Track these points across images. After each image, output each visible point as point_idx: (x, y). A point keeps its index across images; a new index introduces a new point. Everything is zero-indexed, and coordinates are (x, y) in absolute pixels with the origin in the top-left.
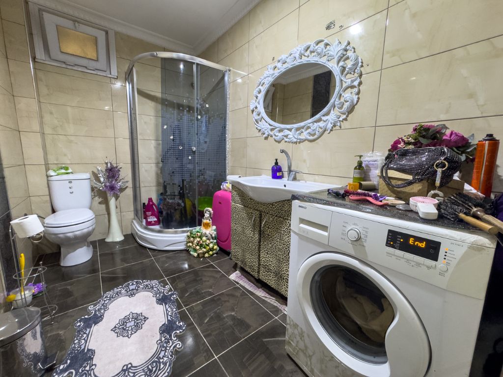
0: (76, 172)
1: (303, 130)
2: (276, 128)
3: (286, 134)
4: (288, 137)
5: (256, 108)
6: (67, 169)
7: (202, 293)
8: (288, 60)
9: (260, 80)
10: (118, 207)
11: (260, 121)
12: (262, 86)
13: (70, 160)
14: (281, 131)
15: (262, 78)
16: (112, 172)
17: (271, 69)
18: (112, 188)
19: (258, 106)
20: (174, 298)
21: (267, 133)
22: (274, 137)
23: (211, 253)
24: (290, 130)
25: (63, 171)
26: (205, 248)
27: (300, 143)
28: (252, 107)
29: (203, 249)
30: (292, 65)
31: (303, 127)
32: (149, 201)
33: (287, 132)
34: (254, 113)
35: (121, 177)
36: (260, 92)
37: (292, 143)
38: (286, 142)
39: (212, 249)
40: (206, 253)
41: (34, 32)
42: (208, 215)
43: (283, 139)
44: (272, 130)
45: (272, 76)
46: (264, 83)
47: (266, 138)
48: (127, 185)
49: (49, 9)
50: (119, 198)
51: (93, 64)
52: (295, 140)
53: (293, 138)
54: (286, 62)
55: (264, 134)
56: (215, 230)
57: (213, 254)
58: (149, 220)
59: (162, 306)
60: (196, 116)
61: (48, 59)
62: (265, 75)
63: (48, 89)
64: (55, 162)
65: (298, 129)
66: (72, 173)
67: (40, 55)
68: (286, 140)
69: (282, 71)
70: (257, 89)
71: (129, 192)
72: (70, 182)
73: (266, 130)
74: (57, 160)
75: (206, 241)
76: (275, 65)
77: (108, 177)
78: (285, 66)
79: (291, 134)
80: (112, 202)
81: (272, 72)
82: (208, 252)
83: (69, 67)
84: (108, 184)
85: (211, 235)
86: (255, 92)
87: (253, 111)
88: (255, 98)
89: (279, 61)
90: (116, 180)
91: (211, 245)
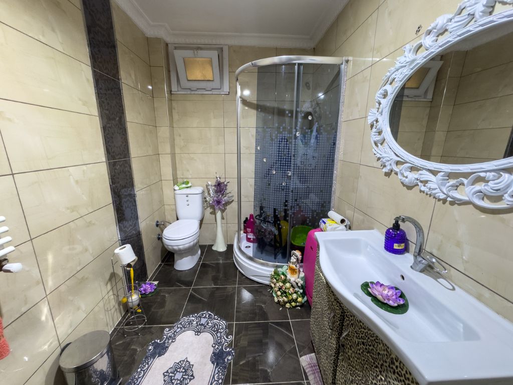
0: (194, 186)
1: (465, 181)
2: (406, 162)
3: (424, 178)
4: (429, 185)
5: (377, 121)
6: (187, 183)
7: (258, 370)
8: (451, 26)
9: (388, 74)
10: (225, 218)
11: (381, 144)
12: (391, 83)
13: (191, 174)
14: (413, 169)
15: (393, 69)
16: (220, 187)
17: (410, 50)
18: (219, 202)
19: (380, 119)
20: (228, 360)
21: (389, 167)
22: (400, 177)
23: (293, 304)
24: (434, 173)
25: (184, 186)
26: (286, 296)
27: (452, 203)
28: (370, 120)
29: (284, 298)
30: (459, 36)
31: (466, 175)
32: (250, 218)
33: (427, 176)
34: (374, 130)
35: (227, 191)
36: (385, 95)
37: (434, 197)
38: (421, 191)
39: (295, 301)
40: (287, 303)
41: (171, 69)
42: (295, 260)
43: (417, 185)
44: (398, 163)
45: (410, 65)
46: (394, 79)
47: (388, 174)
48: (233, 199)
49: (180, 45)
50: (226, 211)
51: (209, 85)
52: (442, 196)
53: (438, 190)
54: (446, 30)
55: (385, 166)
56: (302, 279)
57: (296, 306)
58: (249, 237)
59: (213, 365)
60: (294, 133)
61: (180, 89)
62: (398, 65)
63: (178, 115)
64: (182, 177)
65: (450, 175)
66: (191, 186)
67: (174, 88)
68: (423, 188)
69: (432, 52)
70: (381, 91)
71: (234, 205)
72: (187, 196)
73: (388, 161)
74: (183, 175)
75: (289, 289)
76: (418, 42)
77: (216, 192)
78: (443, 40)
79: (434, 182)
80: (219, 214)
81: (410, 56)
82: (290, 302)
83: (193, 93)
84: (215, 198)
85: (297, 284)
86: (378, 94)
87: (372, 126)
88: (377, 104)
89: (429, 32)
90: (223, 194)
91: (295, 296)
